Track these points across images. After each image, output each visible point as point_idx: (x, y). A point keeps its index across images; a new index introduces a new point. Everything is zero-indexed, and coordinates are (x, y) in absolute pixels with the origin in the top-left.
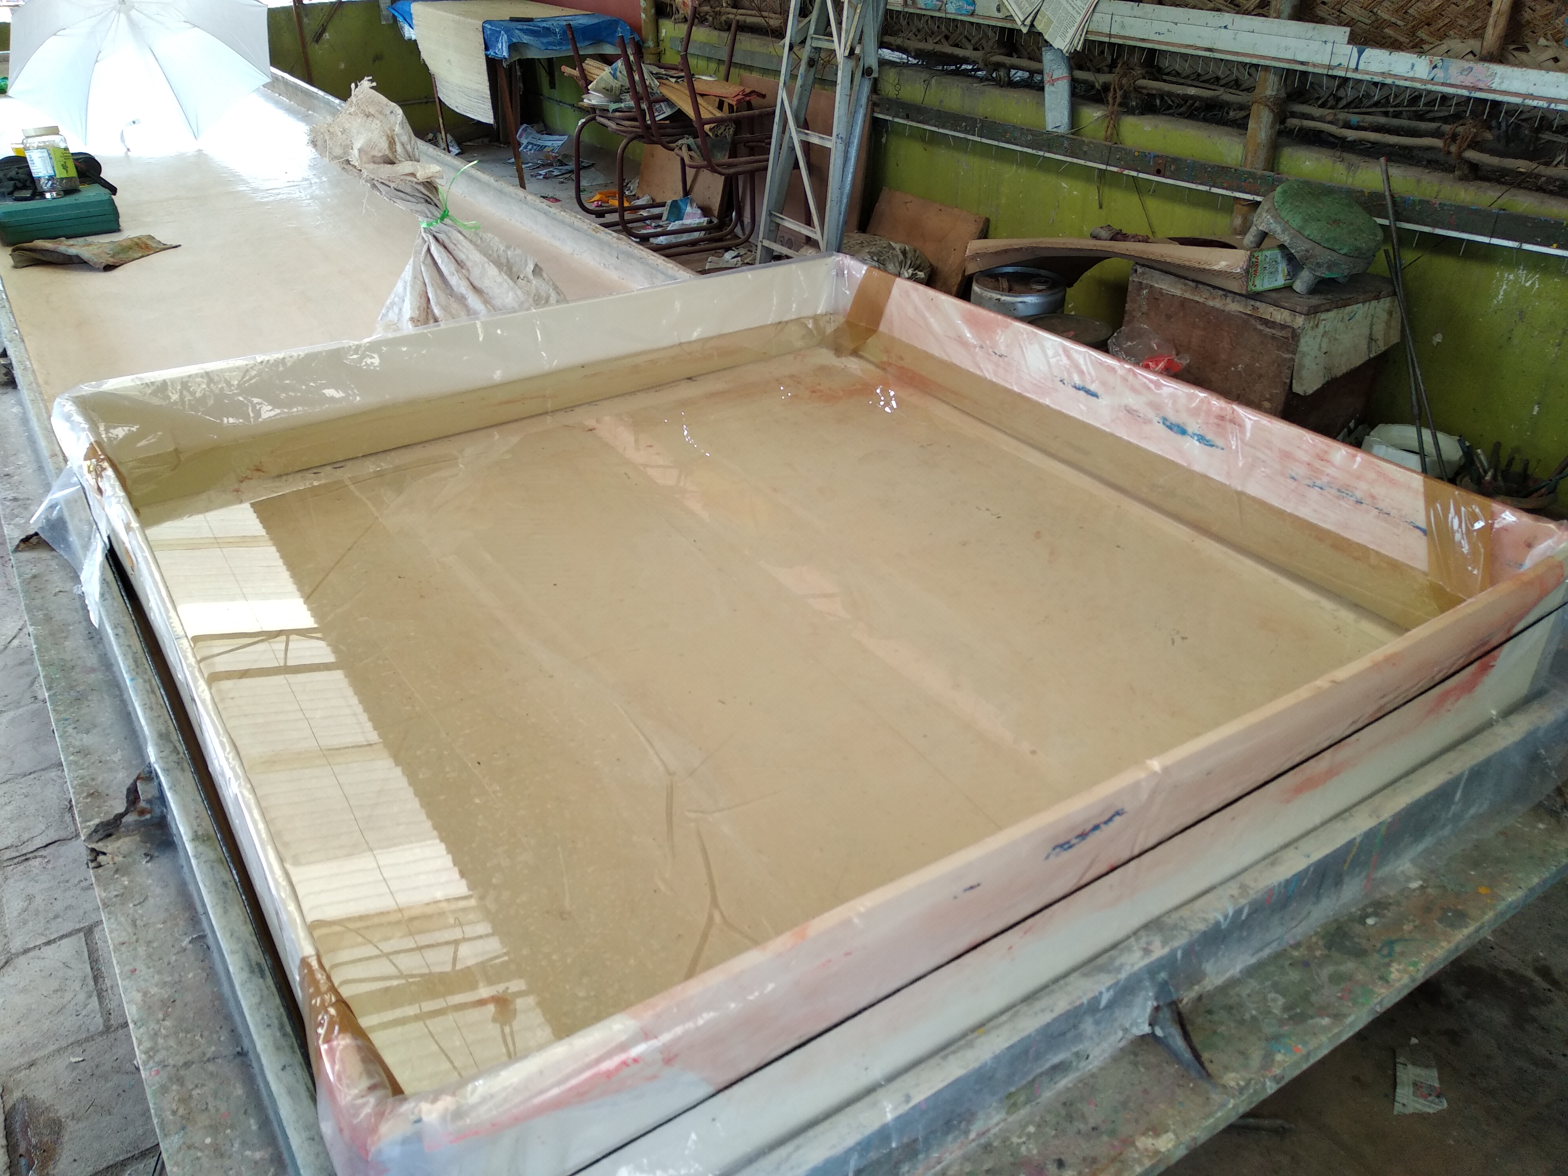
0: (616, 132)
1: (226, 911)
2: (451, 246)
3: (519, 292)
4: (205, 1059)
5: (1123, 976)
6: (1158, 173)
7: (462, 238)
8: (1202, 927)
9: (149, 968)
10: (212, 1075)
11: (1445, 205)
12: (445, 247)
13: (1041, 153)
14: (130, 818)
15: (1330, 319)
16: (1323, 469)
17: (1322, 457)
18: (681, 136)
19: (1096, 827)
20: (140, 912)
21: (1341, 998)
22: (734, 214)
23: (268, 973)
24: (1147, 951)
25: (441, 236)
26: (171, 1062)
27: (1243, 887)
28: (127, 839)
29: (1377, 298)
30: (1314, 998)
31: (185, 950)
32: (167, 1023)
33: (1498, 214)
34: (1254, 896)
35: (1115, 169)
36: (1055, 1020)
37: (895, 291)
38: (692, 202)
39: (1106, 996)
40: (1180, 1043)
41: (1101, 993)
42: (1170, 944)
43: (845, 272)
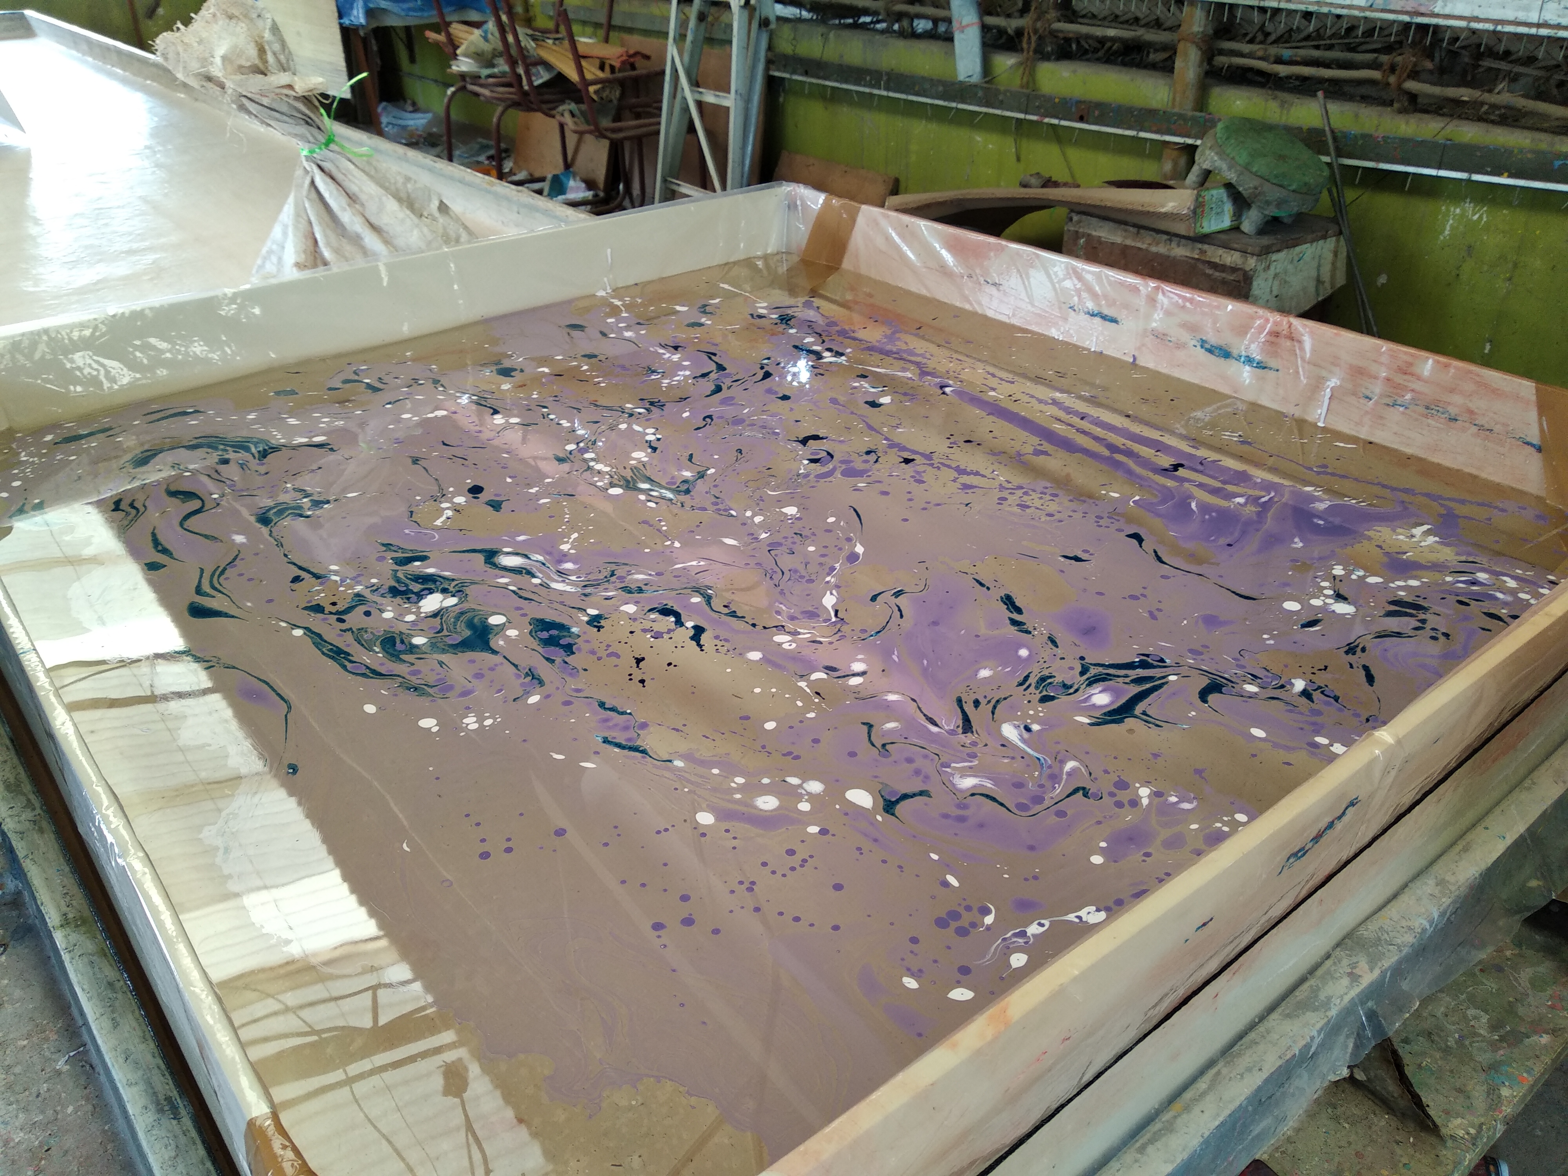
0: (488, 101)
1: (116, 1025)
2: (339, 177)
3: (425, 230)
5: (1333, 1012)
6: (1081, 119)
7: (352, 167)
8: (1409, 939)
9: (10, 1104)
11: (1388, 137)
12: (332, 178)
13: (954, 105)
15: (1281, 259)
16: (1406, 384)
17: (1406, 370)
18: (562, 102)
19: (1330, 826)
21: (1552, 1007)
22: (621, 187)
23: (183, 1112)
24: (1354, 977)
25: (326, 165)
29: (1324, 237)
30: (1521, 1010)
31: (59, 1073)
33: (1445, 146)
35: (1034, 118)
36: (1267, 1081)
37: (861, 220)
38: (574, 175)
39: (1317, 1041)
40: (1392, 1088)
41: (1312, 1038)
42: (1380, 964)
43: (798, 203)
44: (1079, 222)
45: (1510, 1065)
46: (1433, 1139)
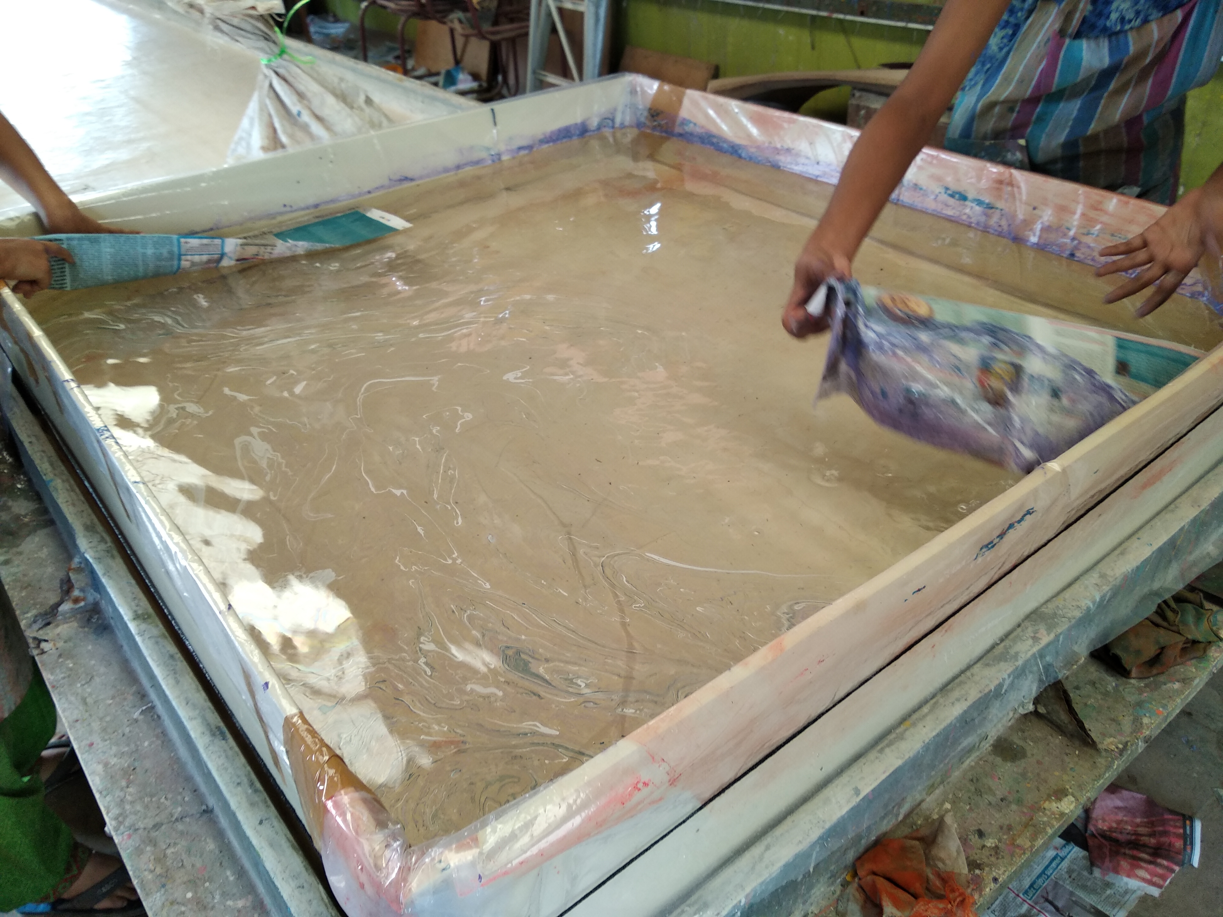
0: (395, 13)
2: (290, 79)
3: (356, 118)
4: (173, 819)
5: (1020, 662)
6: (862, 14)
7: (300, 71)
8: (1078, 614)
9: (106, 740)
10: (182, 833)
12: (285, 80)
13: (761, 5)
14: (66, 607)
16: (1097, 217)
18: (451, 11)
19: (1012, 526)
20: (89, 690)
22: (499, 79)
23: (228, 736)
24: (1035, 639)
25: (281, 71)
26: (141, 825)
27: (1103, 576)
28: (65, 626)
31: (136, 721)
32: (131, 790)
34: (1114, 583)
36: (970, 707)
37: (686, 102)
38: (463, 69)
39: (1007, 682)
40: (1063, 717)
41: (1004, 680)
42: (1054, 631)
43: (638, 89)
44: (860, 97)
45: (1151, 704)
46: (1093, 752)
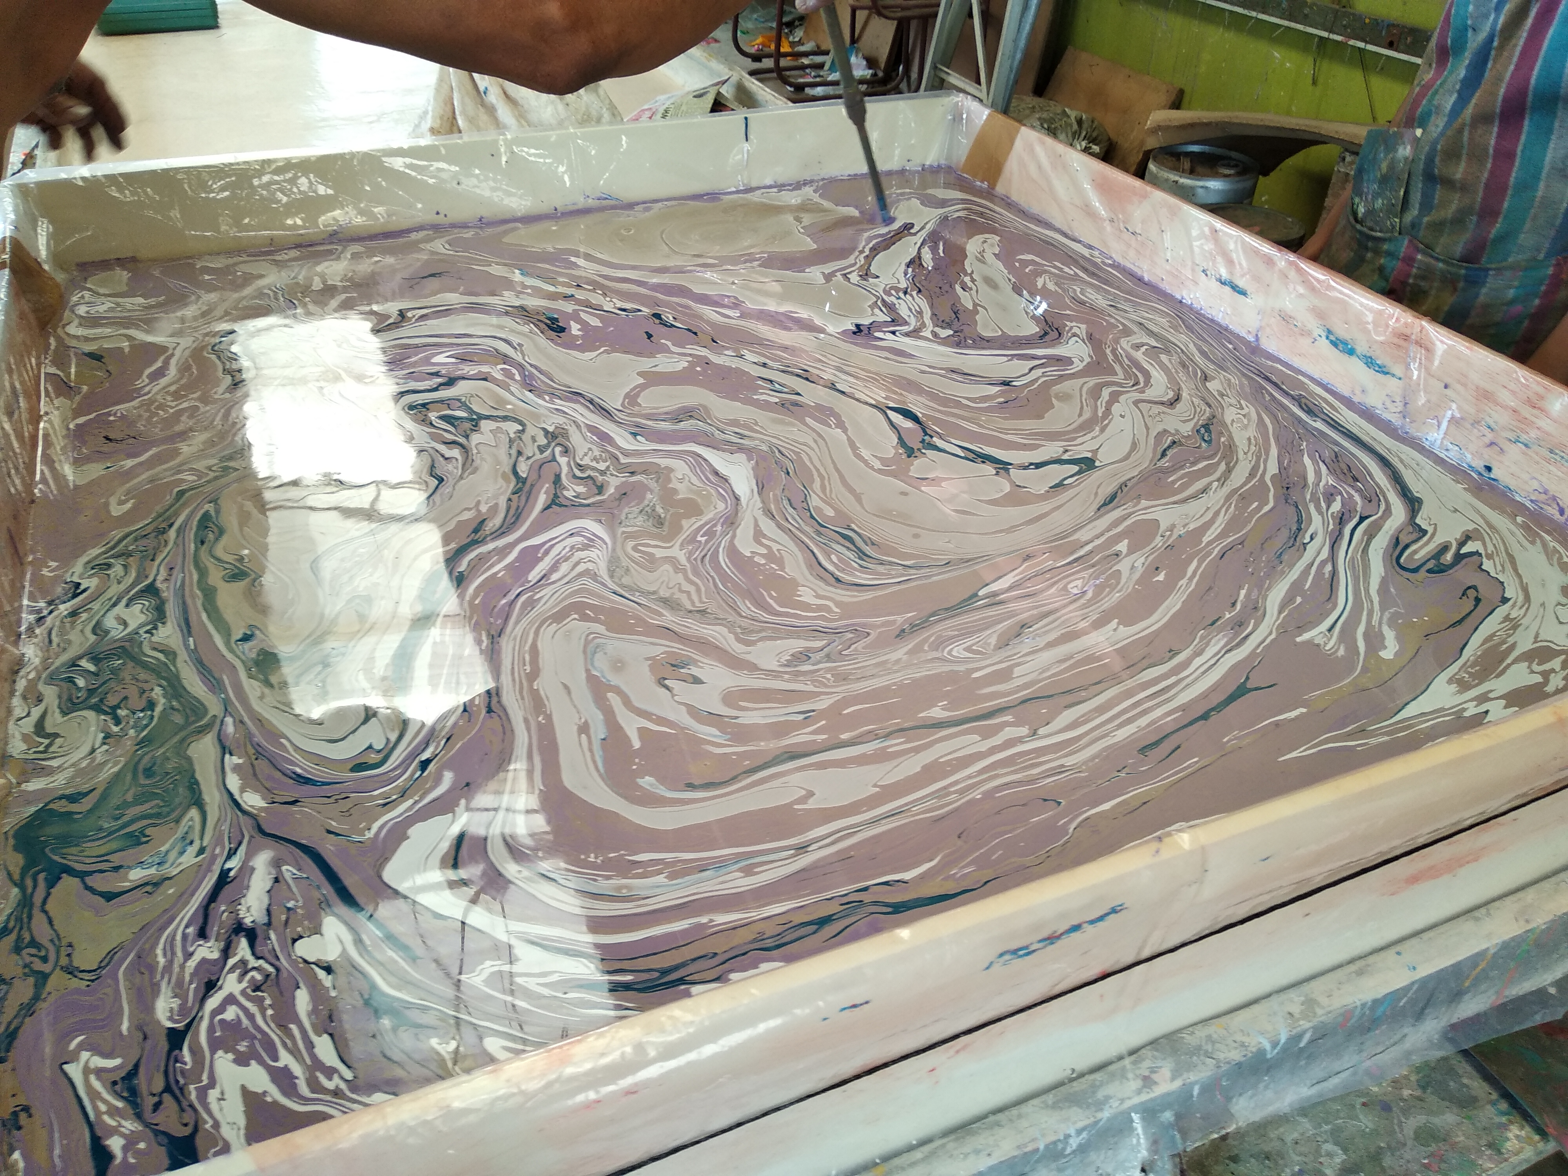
6: (1390, 45)
8: (1236, 1056)
13: (1254, 14)
16: (1534, 419)
17: (1535, 404)
19: (1076, 928)
22: (901, 68)
27: (1310, 1003)
30: (1388, 1160)
34: (1322, 1019)
35: (1339, 38)
36: (992, 1168)
37: (1018, 143)
38: (858, 51)
39: (1076, 1140)
42: (1185, 1076)
43: (964, 116)
